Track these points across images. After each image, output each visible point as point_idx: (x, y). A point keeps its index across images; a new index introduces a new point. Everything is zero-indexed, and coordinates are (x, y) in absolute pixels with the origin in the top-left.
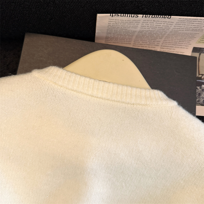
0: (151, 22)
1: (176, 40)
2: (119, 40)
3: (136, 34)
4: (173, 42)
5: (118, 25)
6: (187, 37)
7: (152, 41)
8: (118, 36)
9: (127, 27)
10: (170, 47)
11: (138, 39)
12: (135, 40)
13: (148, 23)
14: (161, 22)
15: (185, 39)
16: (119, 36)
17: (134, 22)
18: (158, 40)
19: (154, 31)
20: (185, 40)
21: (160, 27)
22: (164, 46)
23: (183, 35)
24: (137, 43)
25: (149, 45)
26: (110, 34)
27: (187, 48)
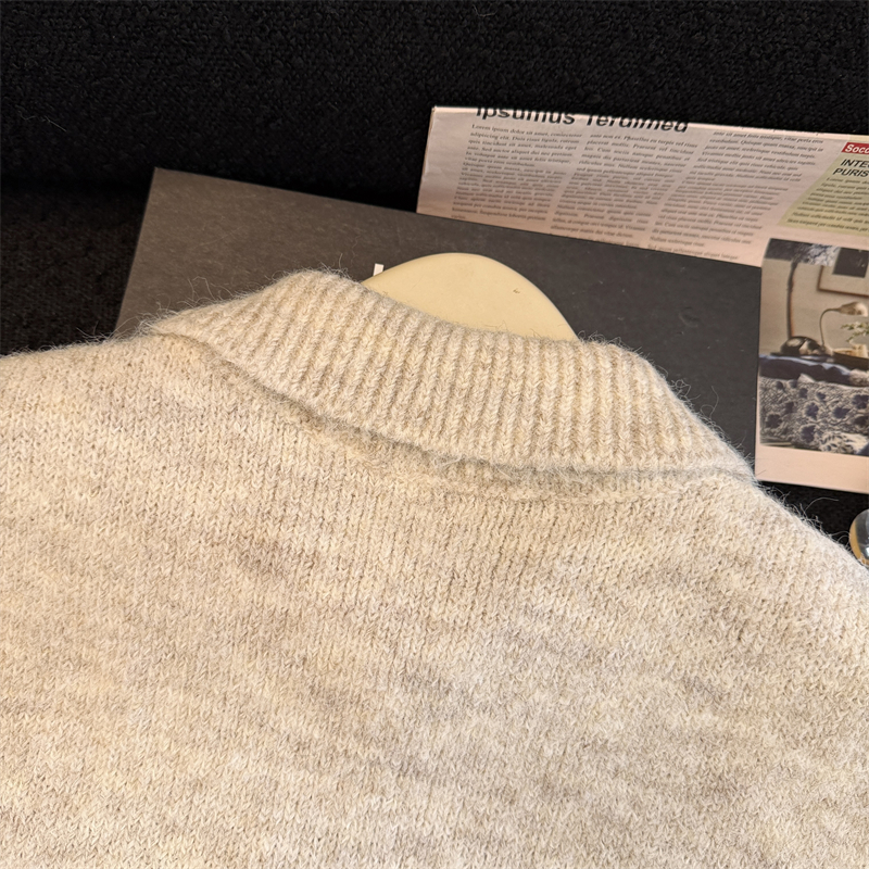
0: (617, 141)
1: (709, 212)
2: (502, 204)
3: (565, 183)
4: (697, 217)
5: (502, 148)
6: (745, 201)
7: (619, 212)
8: (500, 189)
9: (534, 156)
10: (686, 235)
11: (570, 205)
12: (559, 206)
13: (607, 143)
14: (653, 144)
15: (741, 209)
16: (506, 190)
17: (560, 138)
18: (642, 208)
19: (628, 174)
20: (740, 212)
21: (648, 159)
22: (663, 232)
23: (732, 192)
24: (567, 218)
25: (610, 226)
26: (471, 182)
27: (749, 242)
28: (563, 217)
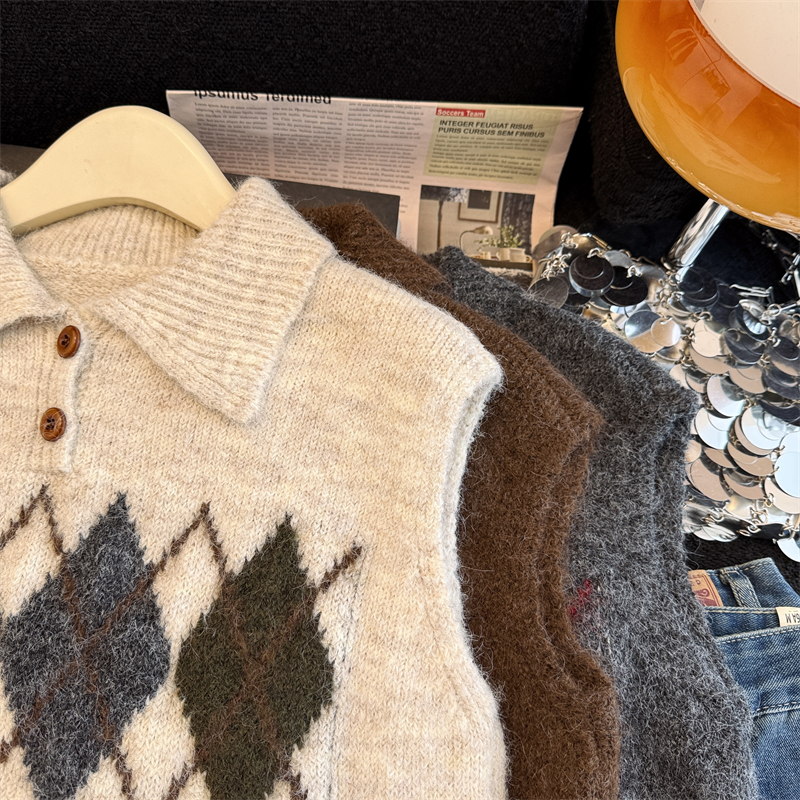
0: (292, 112)
1: (375, 167)
3: (271, 145)
4: (368, 171)
5: (219, 119)
6: (395, 157)
9: (242, 125)
10: (366, 185)
12: (277, 167)
13: (285, 114)
14: (314, 114)
15: (395, 163)
17: (254, 111)
18: (330, 165)
19: (308, 137)
20: (395, 166)
21: (315, 125)
22: (350, 183)
23: (382, 150)
24: (284, 174)
25: (314, 179)
27: (408, 189)
28: (281, 173)
